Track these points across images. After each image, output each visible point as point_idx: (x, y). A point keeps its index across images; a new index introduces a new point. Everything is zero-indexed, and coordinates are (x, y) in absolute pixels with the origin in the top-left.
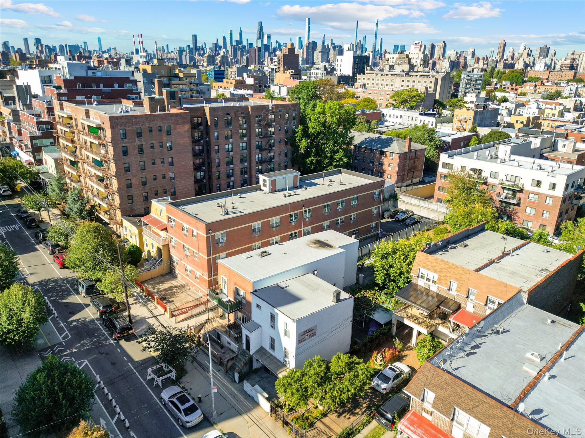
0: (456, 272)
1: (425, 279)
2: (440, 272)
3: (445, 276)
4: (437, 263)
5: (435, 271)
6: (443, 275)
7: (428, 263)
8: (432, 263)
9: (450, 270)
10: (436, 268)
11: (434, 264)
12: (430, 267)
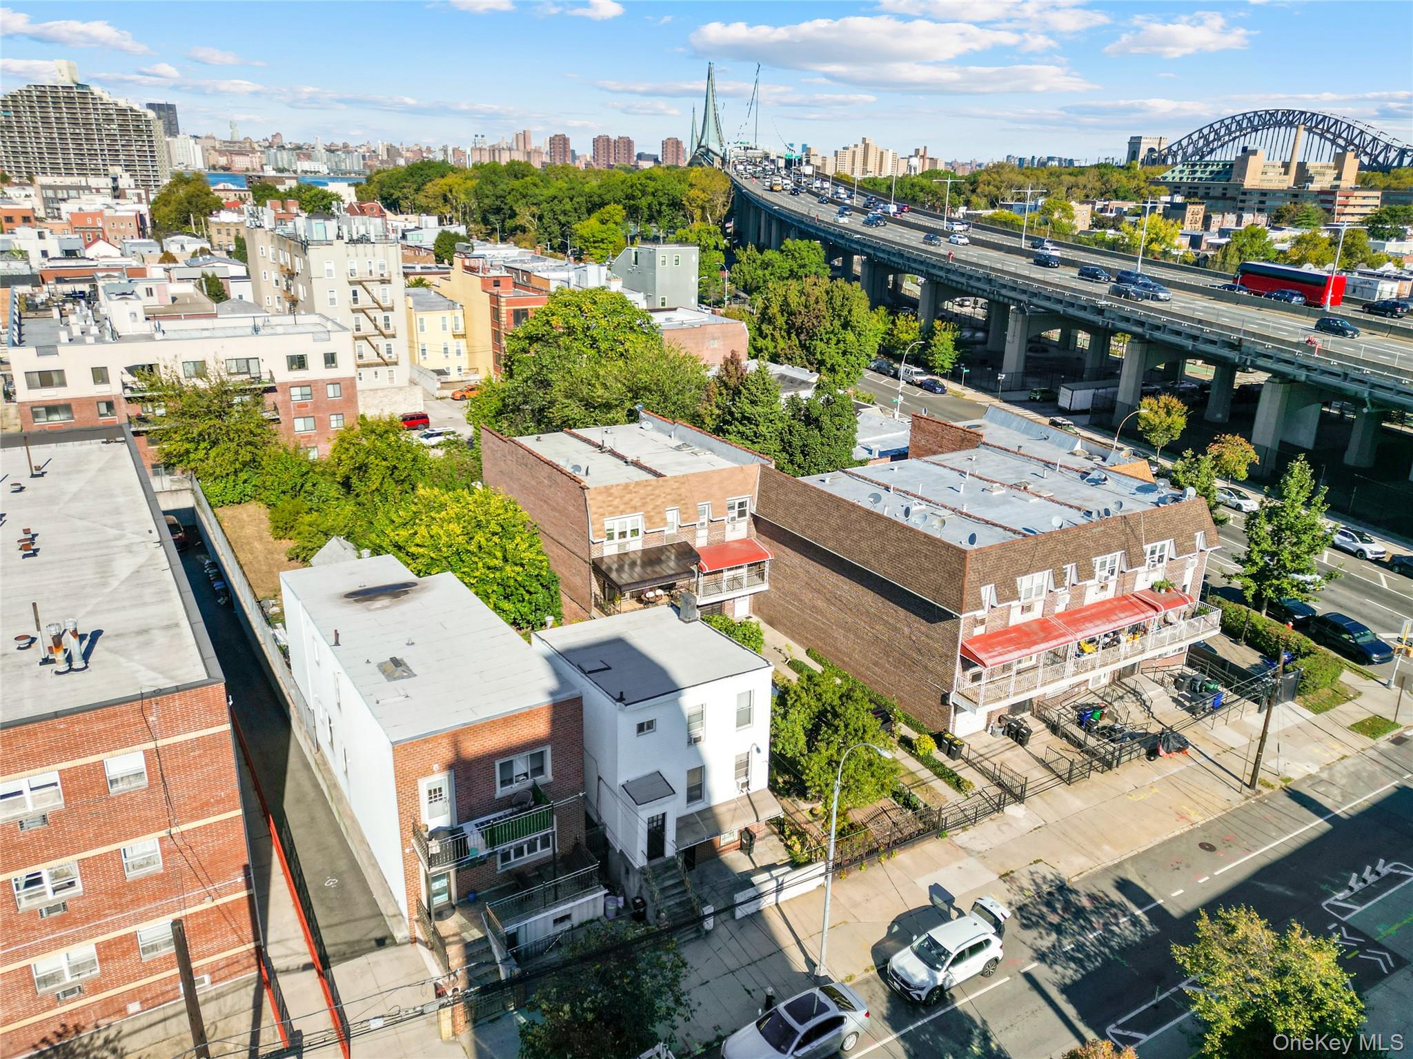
0: (668, 490)
1: (616, 536)
2: (644, 504)
3: (656, 507)
4: (630, 492)
5: (635, 509)
6: (650, 508)
7: (616, 502)
8: (621, 497)
9: (657, 492)
10: (633, 503)
11: (628, 497)
12: (622, 507)
